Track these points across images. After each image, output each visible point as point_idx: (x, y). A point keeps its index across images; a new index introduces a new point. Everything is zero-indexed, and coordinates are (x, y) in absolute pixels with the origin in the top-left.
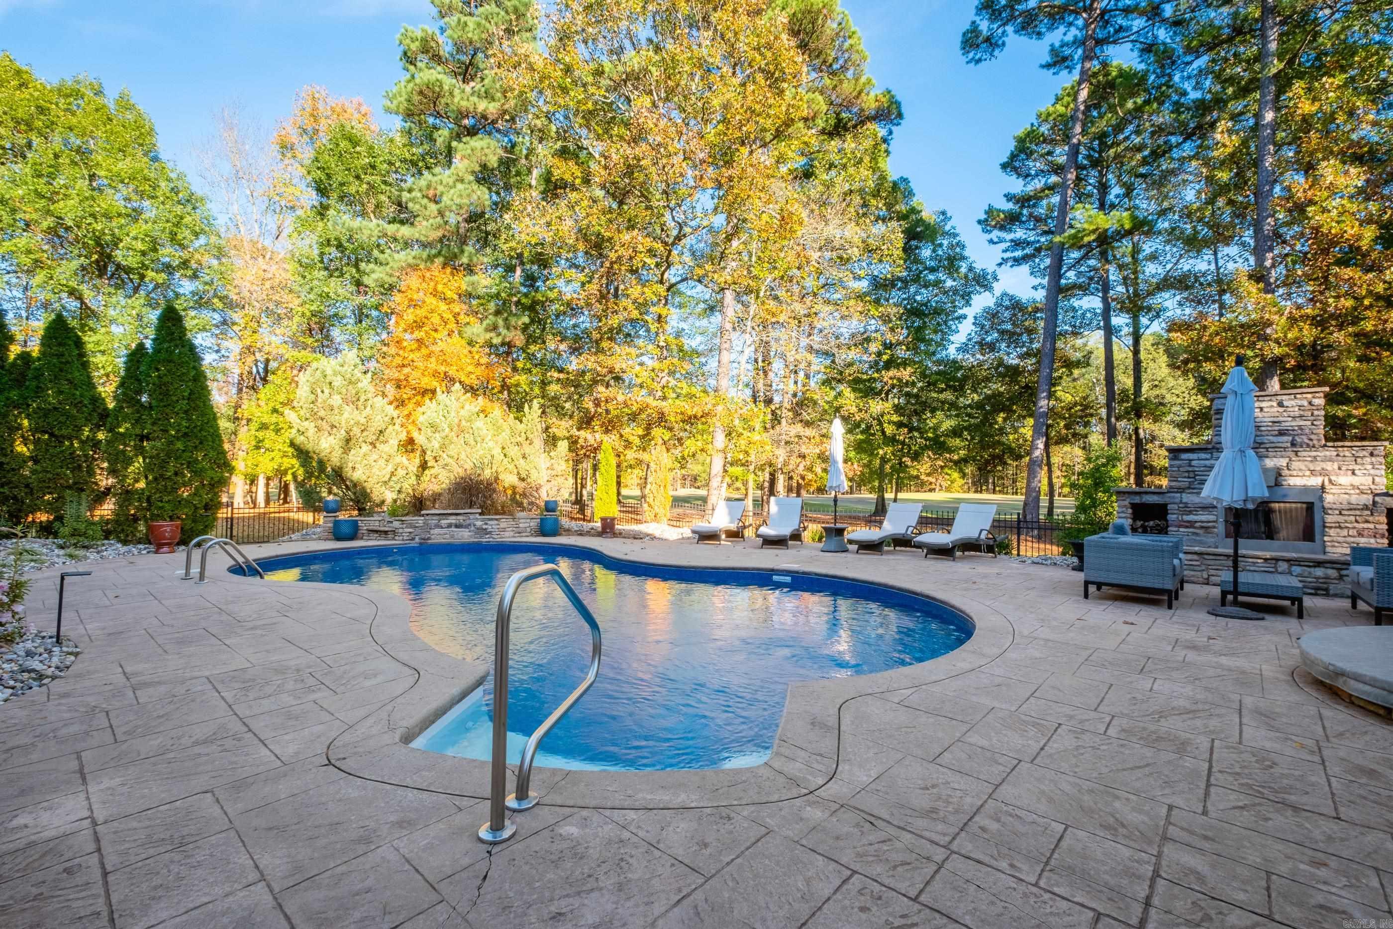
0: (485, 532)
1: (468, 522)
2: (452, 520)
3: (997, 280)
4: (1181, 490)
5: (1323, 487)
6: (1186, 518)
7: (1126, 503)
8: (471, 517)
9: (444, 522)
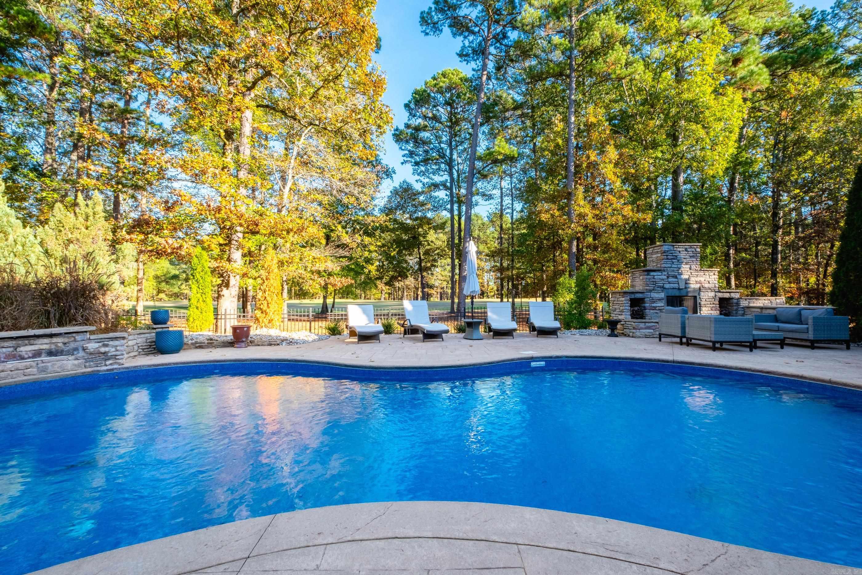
0: (106, 356)
1: (72, 345)
2: (43, 345)
3: (395, 173)
4: (650, 291)
5: (700, 288)
6: (653, 305)
7: (628, 298)
8: (78, 337)
9: (26, 349)
